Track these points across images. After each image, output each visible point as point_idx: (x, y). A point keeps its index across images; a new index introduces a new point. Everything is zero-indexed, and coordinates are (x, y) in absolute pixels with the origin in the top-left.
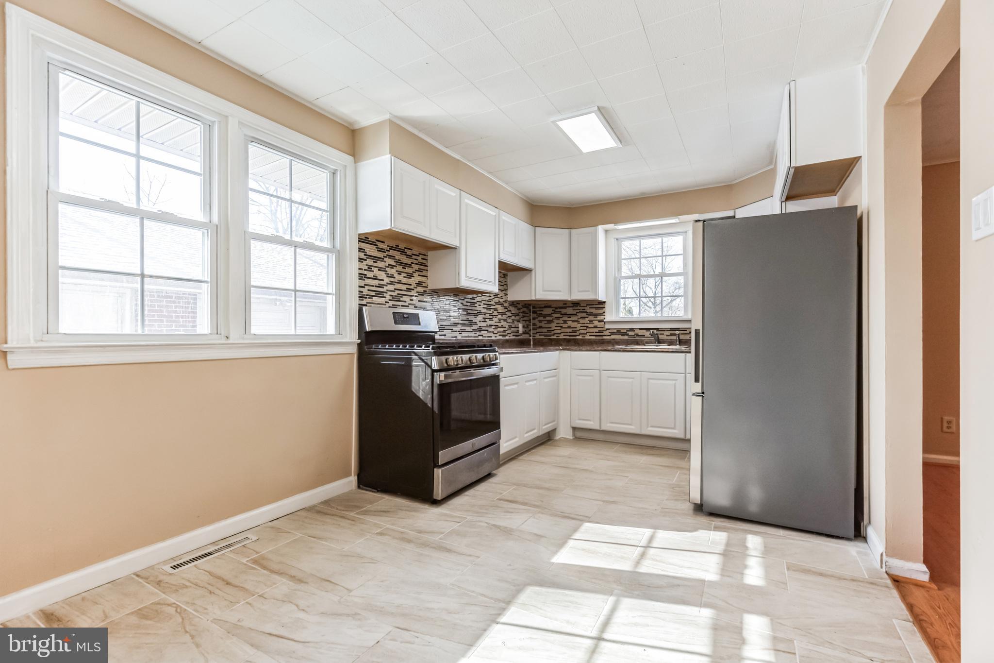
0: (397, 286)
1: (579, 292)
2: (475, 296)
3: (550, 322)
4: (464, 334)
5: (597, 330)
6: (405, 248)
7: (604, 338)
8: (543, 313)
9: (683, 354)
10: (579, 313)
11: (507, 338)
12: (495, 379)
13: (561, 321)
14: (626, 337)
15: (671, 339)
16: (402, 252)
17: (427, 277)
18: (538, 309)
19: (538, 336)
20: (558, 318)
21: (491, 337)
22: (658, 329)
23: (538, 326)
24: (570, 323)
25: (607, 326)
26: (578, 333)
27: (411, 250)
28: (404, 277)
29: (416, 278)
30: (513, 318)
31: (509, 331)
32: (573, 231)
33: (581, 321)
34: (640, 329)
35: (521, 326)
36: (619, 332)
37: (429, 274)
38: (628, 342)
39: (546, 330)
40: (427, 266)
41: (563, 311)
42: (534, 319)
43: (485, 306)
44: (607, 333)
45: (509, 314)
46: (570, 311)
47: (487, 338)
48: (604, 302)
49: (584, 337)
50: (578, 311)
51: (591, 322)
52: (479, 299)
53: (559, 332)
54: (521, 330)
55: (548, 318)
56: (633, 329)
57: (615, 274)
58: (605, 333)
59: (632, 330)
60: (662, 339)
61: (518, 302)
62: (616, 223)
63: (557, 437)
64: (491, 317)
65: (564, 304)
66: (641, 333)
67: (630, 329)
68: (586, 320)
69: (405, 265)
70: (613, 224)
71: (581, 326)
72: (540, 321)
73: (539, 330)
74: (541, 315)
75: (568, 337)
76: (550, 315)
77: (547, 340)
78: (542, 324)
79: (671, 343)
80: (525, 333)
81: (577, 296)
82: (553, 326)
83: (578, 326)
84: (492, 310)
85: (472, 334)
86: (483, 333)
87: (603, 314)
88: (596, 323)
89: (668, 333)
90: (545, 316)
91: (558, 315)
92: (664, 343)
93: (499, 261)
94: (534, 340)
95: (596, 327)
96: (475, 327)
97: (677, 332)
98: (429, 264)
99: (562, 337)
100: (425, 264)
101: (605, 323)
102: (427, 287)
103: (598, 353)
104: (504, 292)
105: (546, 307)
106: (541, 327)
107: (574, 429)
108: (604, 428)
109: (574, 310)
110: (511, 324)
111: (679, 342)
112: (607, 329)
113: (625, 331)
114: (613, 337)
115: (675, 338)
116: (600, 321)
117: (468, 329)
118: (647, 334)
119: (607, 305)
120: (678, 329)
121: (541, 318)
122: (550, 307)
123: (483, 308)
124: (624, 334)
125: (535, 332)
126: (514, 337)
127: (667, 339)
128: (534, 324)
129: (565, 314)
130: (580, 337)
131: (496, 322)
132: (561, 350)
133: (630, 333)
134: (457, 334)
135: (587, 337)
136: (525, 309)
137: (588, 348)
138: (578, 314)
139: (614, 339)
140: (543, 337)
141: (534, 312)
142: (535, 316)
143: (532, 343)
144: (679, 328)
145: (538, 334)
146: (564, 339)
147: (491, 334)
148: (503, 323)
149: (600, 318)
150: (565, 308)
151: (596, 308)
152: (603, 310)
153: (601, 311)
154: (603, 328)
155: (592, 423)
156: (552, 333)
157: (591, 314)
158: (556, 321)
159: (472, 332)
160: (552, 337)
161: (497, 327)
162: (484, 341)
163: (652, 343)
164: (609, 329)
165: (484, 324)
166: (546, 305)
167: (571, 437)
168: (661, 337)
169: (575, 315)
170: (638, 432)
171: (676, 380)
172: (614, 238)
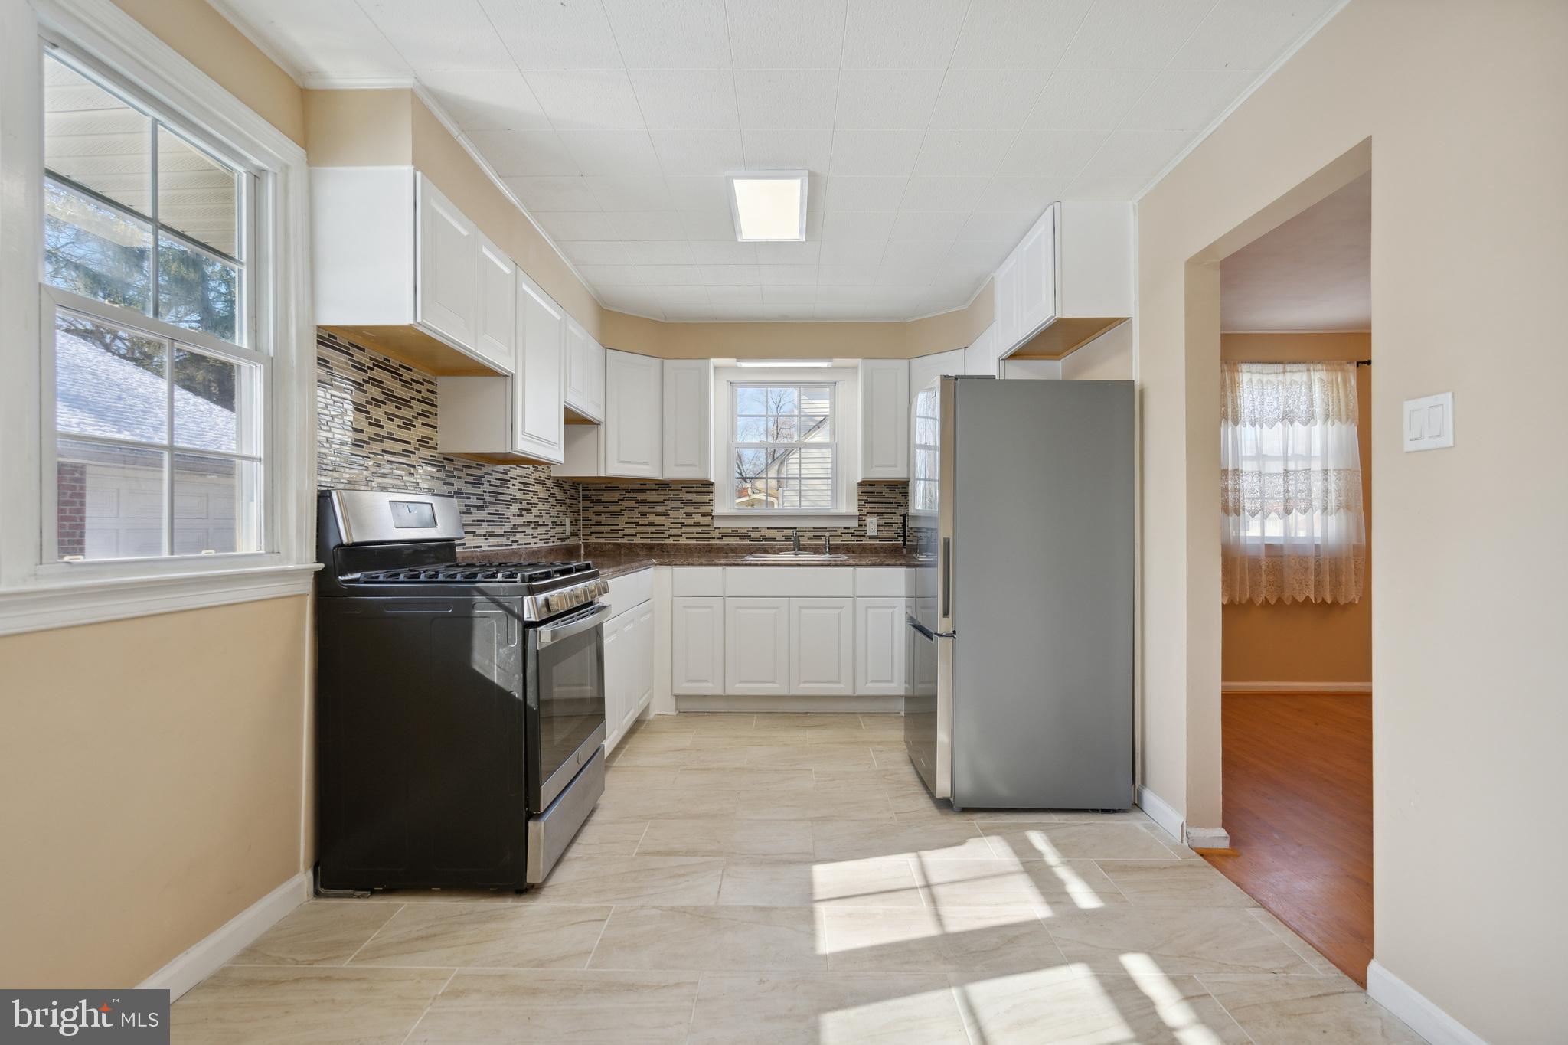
0: (388, 445)
1: (677, 466)
2: (507, 467)
3: (615, 515)
4: (493, 541)
5: (699, 529)
6: (400, 366)
7: (712, 541)
8: (604, 499)
9: (851, 569)
10: (668, 500)
11: (551, 544)
13: (636, 513)
14: (747, 542)
15: (815, 544)
16: (395, 373)
17: (435, 427)
18: (594, 492)
19: (593, 540)
20: (631, 509)
21: (530, 544)
22: (796, 528)
23: (593, 522)
24: (652, 518)
25: (716, 524)
26: (666, 534)
27: (410, 370)
28: (399, 426)
29: (418, 432)
30: (558, 508)
31: (552, 533)
32: (665, 361)
33: (672, 514)
34: (768, 528)
35: (567, 521)
36: (735, 533)
37: (440, 422)
38: (750, 549)
39: (608, 529)
40: (436, 406)
41: (640, 497)
42: (586, 509)
43: (522, 487)
44: (716, 534)
45: (552, 500)
46: (652, 497)
47: (524, 546)
48: (712, 484)
49: (678, 541)
50: (667, 497)
51: (689, 516)
52: (512, 473)
53: (632, 532)
54: (568, 529)
55: (612, 509)
56: (758, 528)
57: (728, 441)
58: (712, 534)
59: (756, 529)
60: (803, 545)
61: (565, 480)
62: (740, 357)
63: (652, 715)
64: (529, 507)
65: (641, 485)
66: (770, 534)
67: (753, 528)
68: (681, 513)
69: (402, 402)
70: (735, 359)
71: (672, 523)
72: (598, 514)
73: (594, 529)
74: (598, 503)
75: (648, 541)
76: (616, 504)
77: (611, 546)
78: (603, 519)
79: (816, 550)
80: (573, 534)
81: (674, 472)
82: (621, 522)
83: (667, 523)
84: (531, 494)
85: (503, 540)
86: (519, 536)
87: (709, 503)
88: (698, 518)
89: (811, 535)
90: (606, 505)
91: (632, 504)
92: (805, 549)
93: (565, 408)
94: (586, 546)
95: (697, 524)
96: (507, 527)
97: (827, 534)
98: (438, 402)
99: (637, 540)
100: (433, 401)
101: (712, 518)
102: (436, 449)
103: (720, 569)
105: (607, 488)
106: (598, 524)
107: (677, 697)
108: (730, 691)
109: (658, 495)
110: (555, 519)
111: (829, 549)
112: (715, 528)
113: (745, 531)
114: (726, 540)
115: (822, 541)
116: (704, 515)
117: (498, 530)
118: (779, 536)
119: (716, 489)
120: (824, 529)
121: (600, 509)
122: (616, 488)
123: (519, 490)
124: (743, 536)
125: (588, 532)
126: (558, 543)
127: (810, 544)
128: (585, 519)
129: (644, 503)
130: (670, 541)
131: (535, 516)
132: (656, 565)
133: (754, 535)
134: (480, 542)
135: (683, 541)
136: (573, 492)
137: (703, 561)
138: (666, 503)
139: (728, 544)
140: (602, 541)
141: (585, 497)
142: (588, 503)
143: (582, 552)
144: (826, 528)
145: (594, 535)
146: (642, 544)
147: (529, 539)
148: (546, 519)
149: (704, 509)
150: (643, 491)
151: (698, 493)
152: (709, 497)
153: (706, 499)
154: (709, 525)
155: (710, 685)
156: (621, 534)
157: (690, 503)
158: (627, 513)
159: (503, 535)
160: (621, 541)
161: (537, 524)
162: (521, 551)
163: (787, 550)
164: (719, 528)
165: (520, 521)
166: (609, 485)
167: (674, 713)
168: (804, 541)
169: (662, 504)
170: (784, 692)
171: (841, 608)
172: (728, 381)
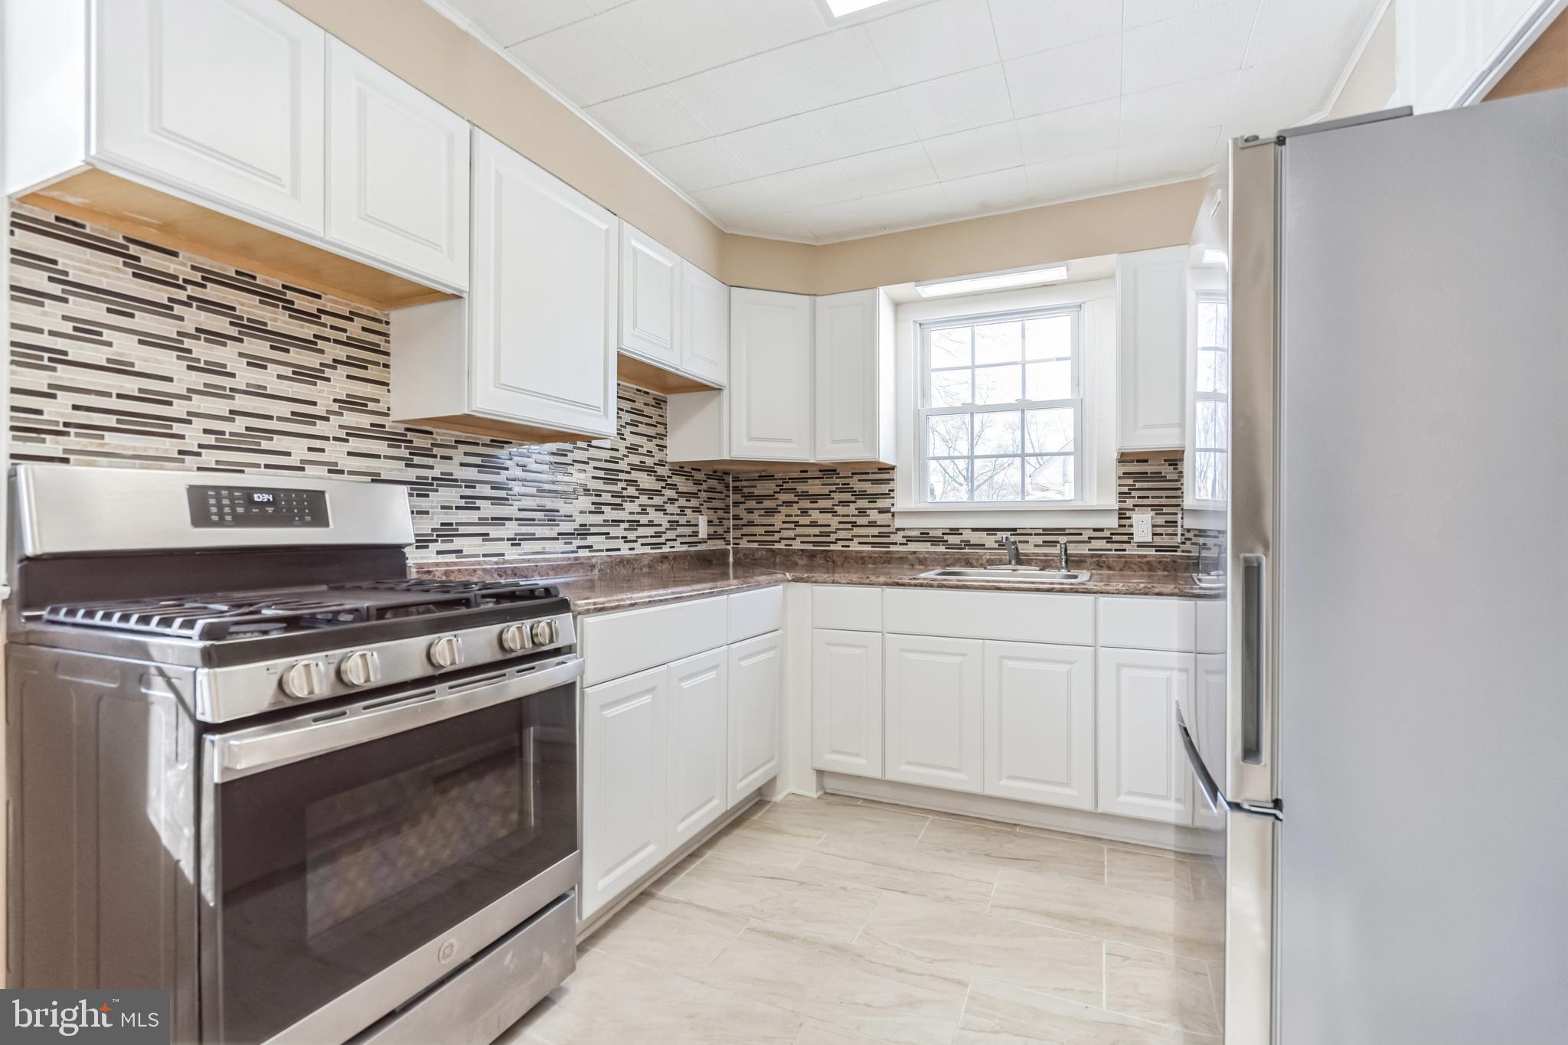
0: (242, 402)
1: (834, 442)
2: (568, 446)
3: (770, 512)
4: (527, 546)
5: (875, 531)
6: (284, 287)
7: (893, 548)
8: (757, 492)
9: (1090, 598)
10: (835, 492)
11: (666, 549)
12: (566, 693)
13: (794, 510)
14: (941, 549)
15: (1046, 555)
16: (269, 297)
17: (387, 384)
18: (745, 483)
19: (744, 544)
20: (788, 504)
21: (619, 550)
22: (1015, 530)
23: (744, 522)
24: (815, 515)
25: (899, 523)
26: (833, 538)
27: (319, 297)
28: (280, 377)
29: (340, 384)
30: (682, 502)
31: (671, 535)
32: (819, 299)
33: (840, 510)
34: (974, 530)
35: (702, 521)
36: (925, 536)
37: (393, 376)
38: (945, 559)
39: (762, 530)
40: (387, 354)
41: (801, 487)
42: (736, 504)
43: (601, 474)
44: (898, 538)
45: (670, 493)
46: (814, 487)
47: (605, 553)
48: (893, 468)
49: (848, 546)
50: (833, 488)
51: (862, 512)
53: (791, 534)
54: (703, 531)
55: (768, 504)
56: (958, 529)
57: (916, 404)
58: (893, 538)
59: (955, 531)
60: (1025, 555)
61: (696, 467)
62: (919, 280)
63: (778, 797)
64: (618, 501)
65: (801, 472)
66: (975, 538)
67: (951, 529)
68: (852, 509)
70: (914, 283)
71: (840, 523)
72: (750, 511)
73: (746, 530)
74: (750, 496)
75: (810, 547)
76: (770, 497)
77: (764, 553)
78: (755, 517)
79: (1045, 564)
80: (711, 537)
81: (829, 453)
82: (777, 520)
83: (834, 522)
84: (621, 485)
85: (559, 546)
86: (590, 540)
87: (890, 493)
88: (874, 515)
89: (1039, 540)
90: (760, 499)
91: (790, 497)
92: (1028, 562)
93: (619, 355)
94: (736, 552)
95: (872, 524)
96: (567, 527)
97: (1063, 539)
98: (392, 348)
99: (797, 545)
100: (379, 345)
101: (893, 516)
102: (388, 415)
103: (877, 590)
104: (656, 441)
105: (761, 478)
106: (751, 524)
107: (820, 773)
108: (890, 776)
109: (823, 485)
110: (676, 518)
111: (1066, 562)
112: (898, 529)
113: (939, 533)
114: (912, 547)
115: (1056, 550)
116: (882, 511)
117: (540, 531)
118: (990, 541)
119: (897, 475)
120: (1061, 531)
121: (752, 504)
122: (770, 477)
123: (593, 478)
124: (935, 541)
125: (738, 534)
126: (685, 548)
127: (1037, 554)
128: (736, 517)
129: (805, 495)
130: (838, 547)
131: (631, 513)
132: (790, 581)
133: (953, 539)
134: (504, 547)
135: (854, 546)
136: (713, 483)
137: (854, 578)
138: (833, 495)
139: (915, 552)
140: (755, 545)
141: (736, 489)
142: (739, 498)
143: (731, 559)
144: (1064, 529)
145: (745, 539)
146: (802, 550)
147: (619, 544)
148: (654, 516)
149: (882, 503)
150: (804, 480)
151: (875, 482)
152: (890, 487)
153: (884, 488)
154: (889, 526)
155: (863, 761)
156: (777, 536)
157: (862, 495)
158: (784, 510)
159: (557, 539)
160: (777, 546)
161: (634, 524)
162: (594, 561)
163: (1001, 562)
164: (903, 529)
165: (598, 519)
166: (764, 474)
167: (813, 794)
168: (1023, 549)
169: (827, 496)
170: (976, 789)
171: (1072, 663)
172: (914, 321)
